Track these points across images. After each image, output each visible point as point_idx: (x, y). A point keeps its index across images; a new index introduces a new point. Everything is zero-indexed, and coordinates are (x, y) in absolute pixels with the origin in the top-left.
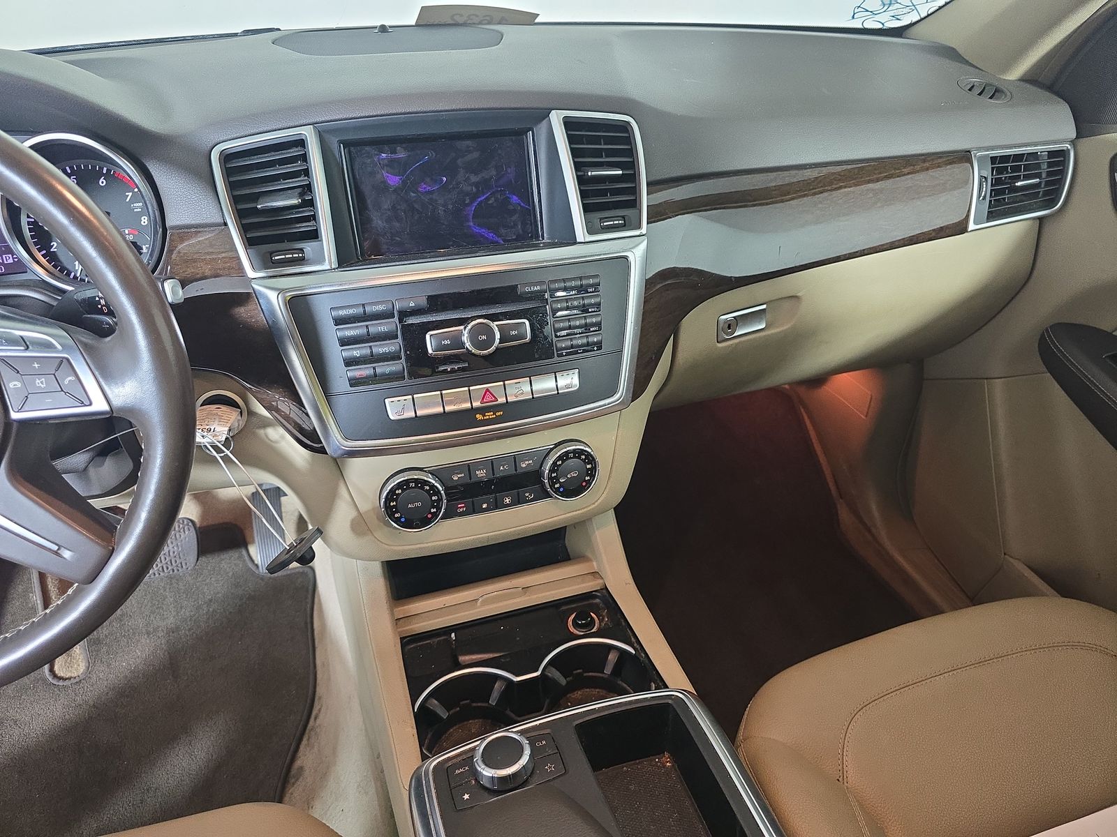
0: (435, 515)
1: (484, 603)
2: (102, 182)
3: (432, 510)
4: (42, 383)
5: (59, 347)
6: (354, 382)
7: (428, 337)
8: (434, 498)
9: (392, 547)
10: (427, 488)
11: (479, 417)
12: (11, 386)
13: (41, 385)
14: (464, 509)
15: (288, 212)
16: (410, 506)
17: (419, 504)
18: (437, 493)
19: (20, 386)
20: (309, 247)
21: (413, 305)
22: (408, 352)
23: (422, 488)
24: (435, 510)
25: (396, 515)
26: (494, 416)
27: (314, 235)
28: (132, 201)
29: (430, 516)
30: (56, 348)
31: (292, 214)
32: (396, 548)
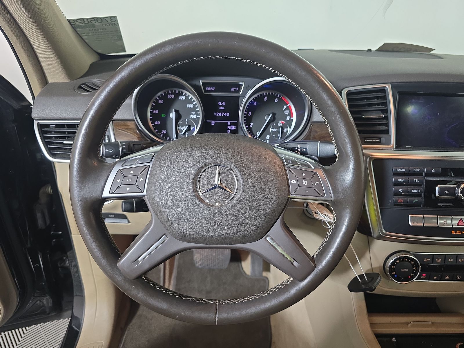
0: (413, 278)
1: (412, 326)
2: (276, 101)
3: (412, 275)
4: (305, 182)
5: (313, 168)
6: (396, 204)
7: (437, 188)
8: (414, 268)
9: (382, 288)
10: (413, 263)
11: (453, 232)
12: (292, 182)
13: (305, 183)
14: (425, 277)
15: (374, 121)
16: (402, 270)
17: (406, 270)
18: (417, 266)
19: (295, 182)
20: (384, 138)
21: (434, 171)
22: (426, 194)
23: (410, 262)
24: (413, 275)
25: (393, 273)
26: (461, 233)
27: (387, 132)
28: (286, 109)
29: (410, 277)
30: (312, 168)
31: (376, 121)
32: (384, 289)
